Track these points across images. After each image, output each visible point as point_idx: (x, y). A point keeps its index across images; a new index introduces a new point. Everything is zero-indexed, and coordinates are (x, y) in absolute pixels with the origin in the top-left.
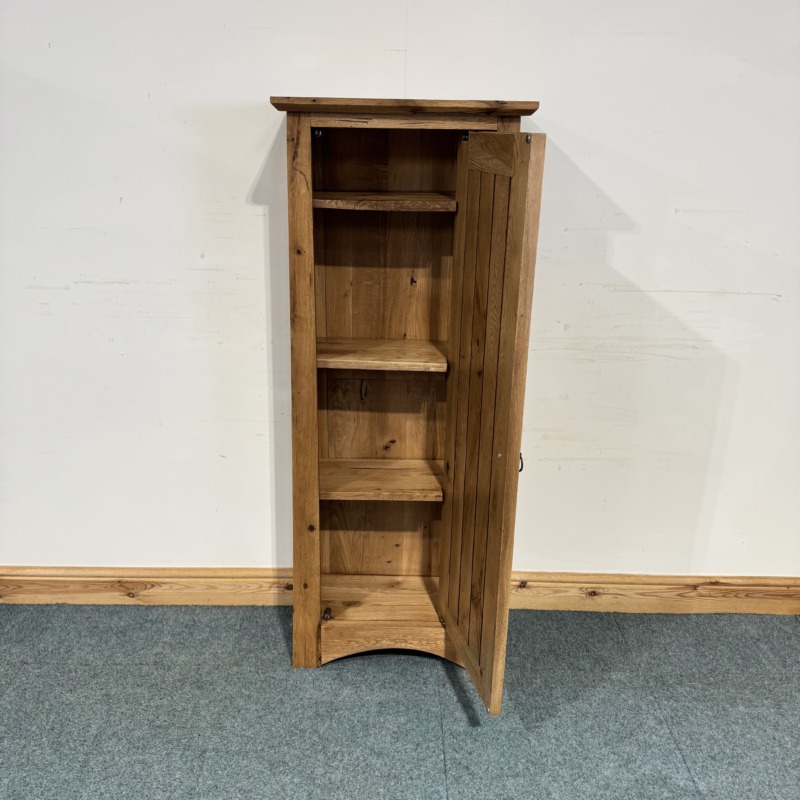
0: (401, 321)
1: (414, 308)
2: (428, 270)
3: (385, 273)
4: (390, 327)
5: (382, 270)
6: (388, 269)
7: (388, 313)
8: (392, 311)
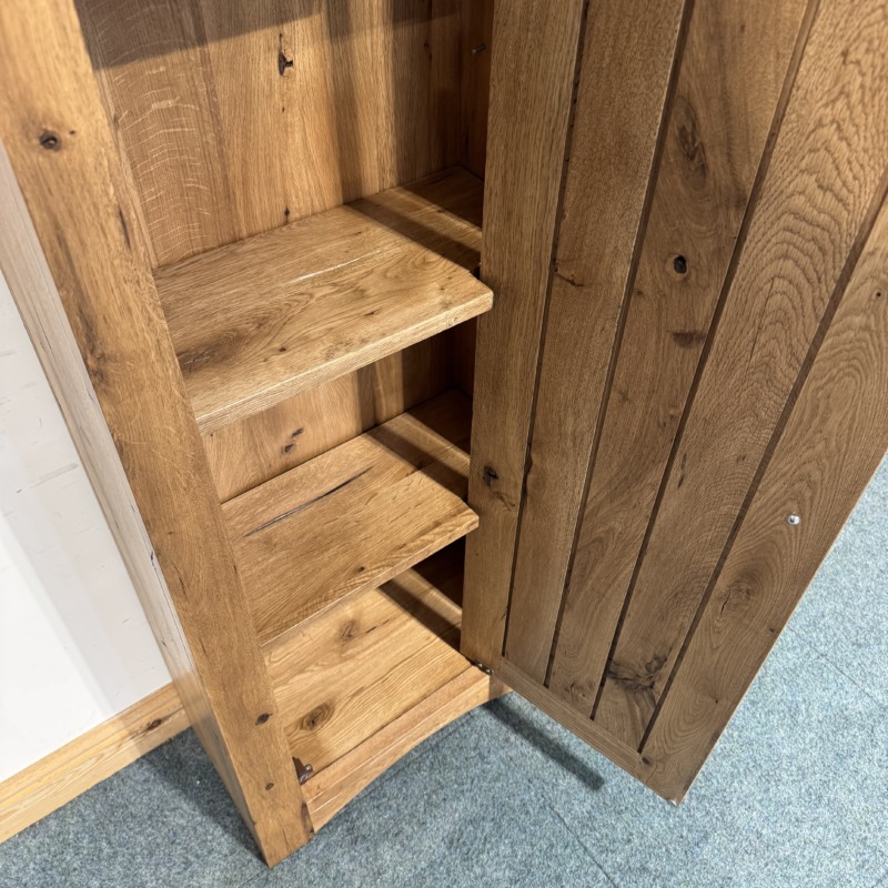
0: (271, 182)
1: (298, 136)
2: (318, 19)
3: (205, 60)
4: (248, 204)
5: (194, 54)
6: (212, 48)
7: (235, 170)
8: (245, 163)
